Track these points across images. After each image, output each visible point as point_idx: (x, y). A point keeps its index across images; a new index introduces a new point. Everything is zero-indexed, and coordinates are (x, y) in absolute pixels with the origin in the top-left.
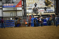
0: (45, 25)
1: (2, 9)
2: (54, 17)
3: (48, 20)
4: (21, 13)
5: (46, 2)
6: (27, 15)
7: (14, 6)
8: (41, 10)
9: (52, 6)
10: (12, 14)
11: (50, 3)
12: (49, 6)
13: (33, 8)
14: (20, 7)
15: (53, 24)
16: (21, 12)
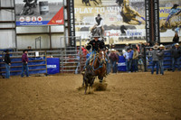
0: (123, 69)
1: (15, 29)
2: (145, 50)
3: (131, 59)
4: (63, 39)
5: (125, 12)
6: (78, 44)
7: (44, 22)
8: (113, 31)
9: (140, 23)
10: (38, 42)
11: (135, 16)
12: (132, 22)
13: (91, 27)
14: (60, 24)
15: (143, 68)
16: (63, 36)
